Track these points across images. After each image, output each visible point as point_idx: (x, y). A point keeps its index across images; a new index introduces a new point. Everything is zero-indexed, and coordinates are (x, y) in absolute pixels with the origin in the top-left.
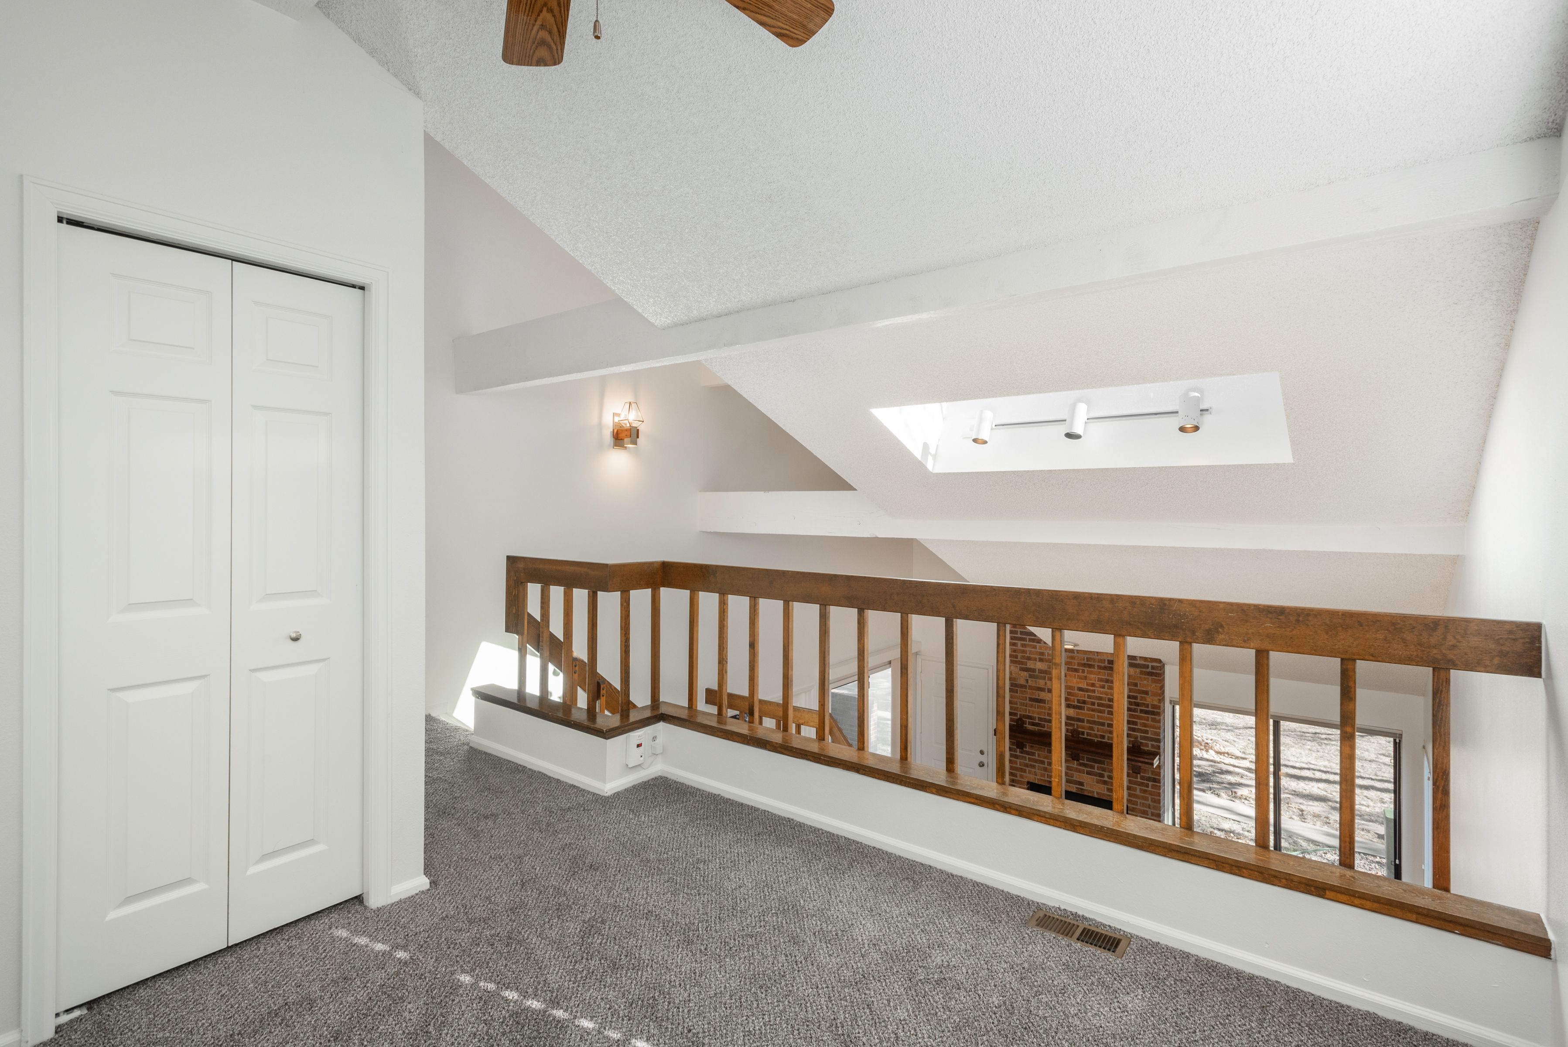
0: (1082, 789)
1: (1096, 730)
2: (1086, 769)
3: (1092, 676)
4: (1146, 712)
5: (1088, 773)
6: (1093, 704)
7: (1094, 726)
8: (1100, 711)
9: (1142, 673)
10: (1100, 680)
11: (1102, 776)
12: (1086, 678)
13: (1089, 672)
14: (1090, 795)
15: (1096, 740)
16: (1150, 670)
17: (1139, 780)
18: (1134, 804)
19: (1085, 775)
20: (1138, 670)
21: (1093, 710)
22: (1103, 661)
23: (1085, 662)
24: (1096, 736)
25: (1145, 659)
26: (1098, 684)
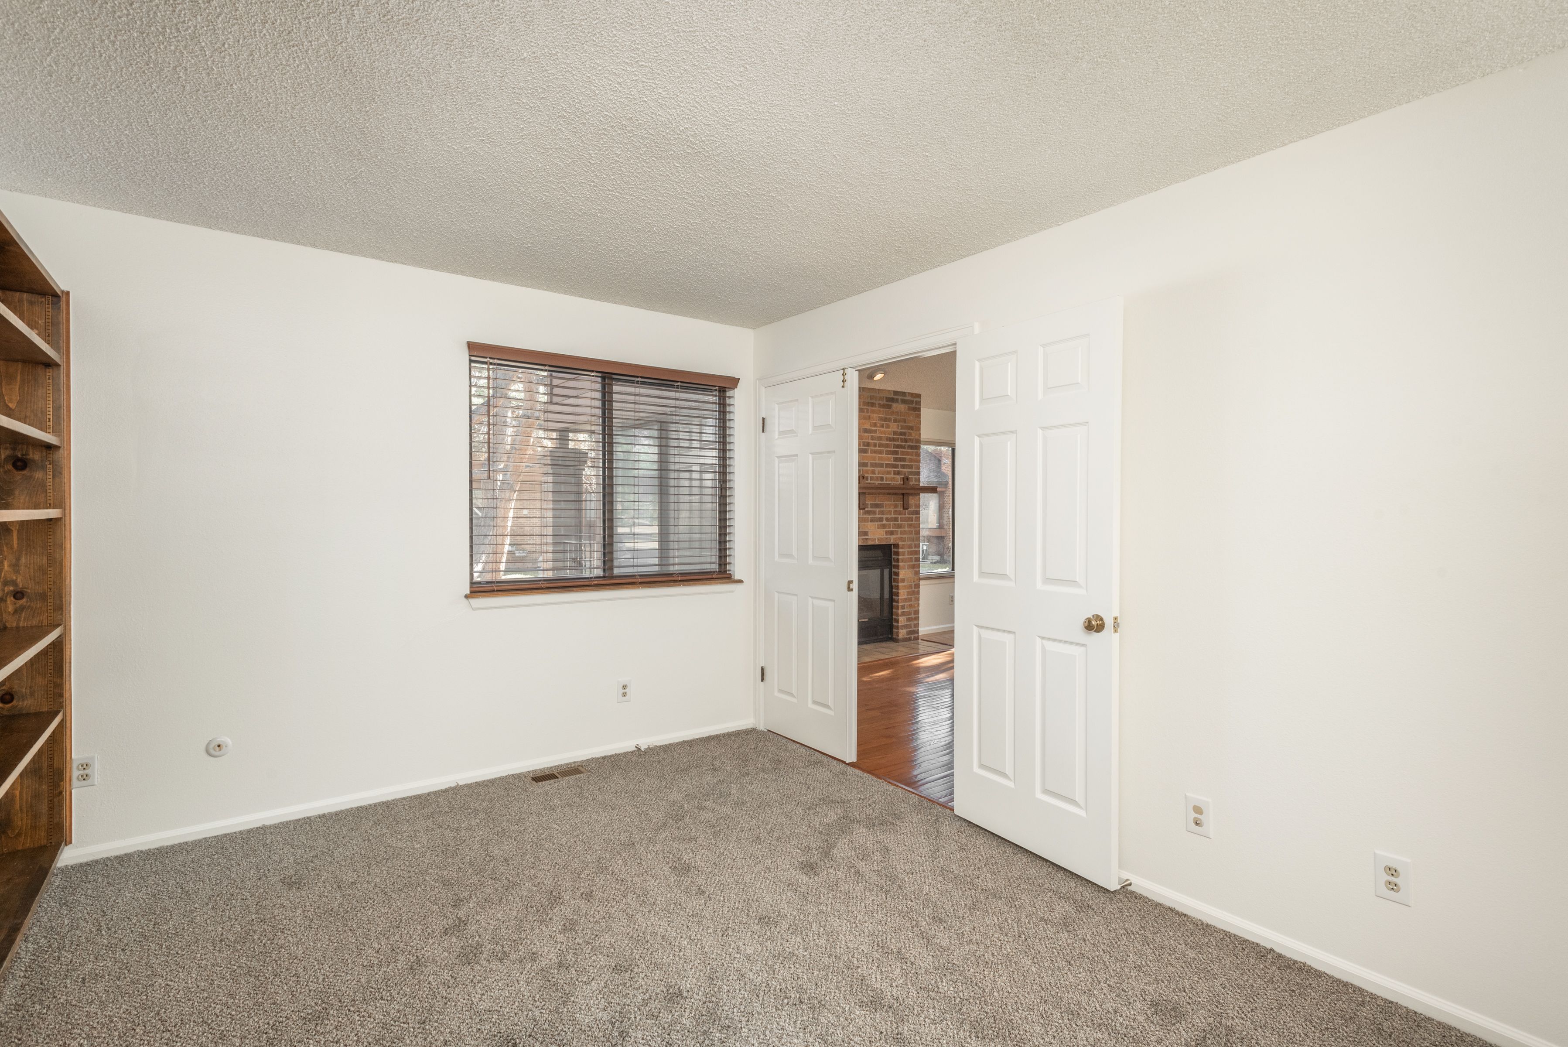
0: (867, 539)
1: (877, 473)
2: (869, 516)
3: (875, 415)
4: (911, 447)
5: (872, 521)
6: (875, 445)
7: (875, 469)
8: (881, 452)
9: (909, 409)
10: (881, 419)
11: (881, 520)
12: (869, 418)
13: (873, 412)
14: (872, 543)
15: (877, 482)
16: (914, 405)
17: (907, 516)
18: (903, 541)
19: (869, 523)
20: (906, 406)
21: (875, 452)
22: (881, 398)
23: (869, 401)
24: (877, 479)
25: (911, 394)
26: (879, 423)
